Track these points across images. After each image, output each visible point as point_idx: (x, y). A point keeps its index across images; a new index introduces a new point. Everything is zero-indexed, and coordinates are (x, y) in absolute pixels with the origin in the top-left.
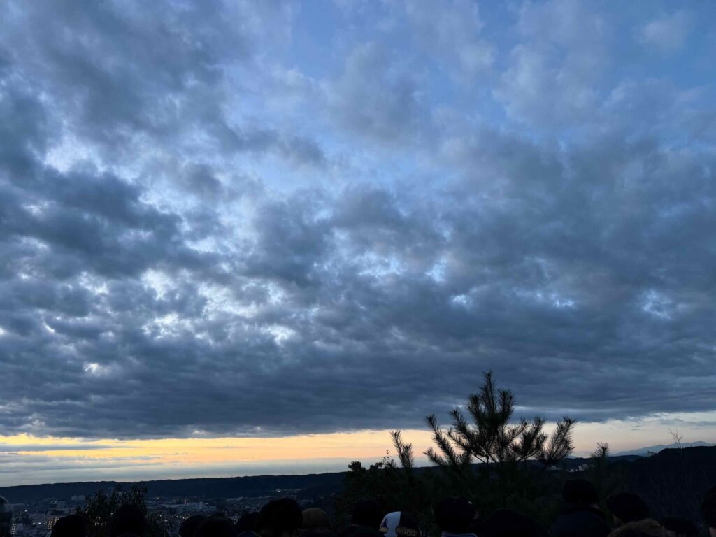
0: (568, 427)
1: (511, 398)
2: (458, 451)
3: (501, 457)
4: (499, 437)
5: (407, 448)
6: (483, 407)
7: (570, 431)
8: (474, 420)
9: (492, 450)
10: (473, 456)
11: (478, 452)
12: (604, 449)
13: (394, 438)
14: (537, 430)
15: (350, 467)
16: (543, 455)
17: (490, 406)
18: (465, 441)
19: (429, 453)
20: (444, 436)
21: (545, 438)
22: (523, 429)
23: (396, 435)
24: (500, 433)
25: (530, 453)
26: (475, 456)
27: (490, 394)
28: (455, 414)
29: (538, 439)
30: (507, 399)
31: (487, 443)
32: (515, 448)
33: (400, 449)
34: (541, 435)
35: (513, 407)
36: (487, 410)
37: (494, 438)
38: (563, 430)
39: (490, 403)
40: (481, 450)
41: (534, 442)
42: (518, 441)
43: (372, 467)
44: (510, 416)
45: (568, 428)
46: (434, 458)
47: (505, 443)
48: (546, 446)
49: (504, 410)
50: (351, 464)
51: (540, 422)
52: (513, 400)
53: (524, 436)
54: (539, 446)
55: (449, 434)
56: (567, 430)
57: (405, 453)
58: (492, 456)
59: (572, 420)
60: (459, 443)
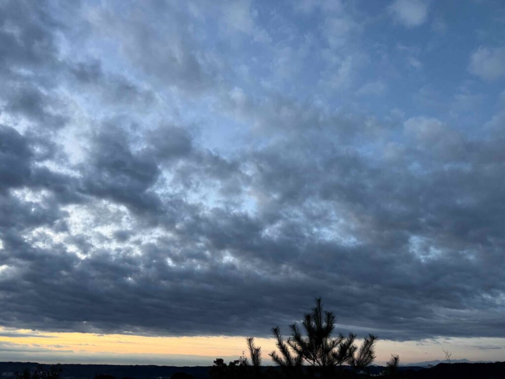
0: (372, 341)
1: (333, 318)
2: (294, 354)
3: (324, 361)
4: (323, 346)
5: (258, 350)
6: (313, 324)
7: (373, 344)
8: (306, 332)
9: (317, 355)
10: (304, 359)
11: (308, 356)
12: (396, 359)
13: (248, 342)
14: (350, 342)
15: (215, 362)
16: (353, 362)
17: (319, 323)
18: (299, 347)
19: (273, 355)
20: (285, 343)
21: (355, 349)
22: (340, 341)
23: (250, 340)
24: (324, 343)
25: (345, 359)
26: (306, 359)
27: (319, 314)
28: (294, 327)
29: (350, 349)
30: (330, 318)
31: (314, 350)
32: (334, 355)
33: (252, 350)
34: (353, 347)
35: (334, 324)
36: (316, 326)
37: (320, 347)
38: (368, 344)
39: (318, 320)
40: (309, 354)
41: (348, 351)
42: (336, 350)
43: (231, 363)
44: (332, 331)
45: (372, 343)
46: (276, 359)
47: (327, 350)
48: (356, 354)
49: (328, 326)
50: (216, 360)
51: (352, 337)
52: (335, 319)
53: (341, 346)
54: (351, 354)
55: (288, 341)
56: (371, 344)
57: (255, 354)
58: (318, 359)
59: (375, 337)
60: (295, 348)
